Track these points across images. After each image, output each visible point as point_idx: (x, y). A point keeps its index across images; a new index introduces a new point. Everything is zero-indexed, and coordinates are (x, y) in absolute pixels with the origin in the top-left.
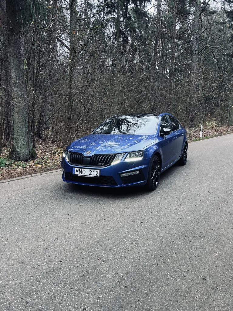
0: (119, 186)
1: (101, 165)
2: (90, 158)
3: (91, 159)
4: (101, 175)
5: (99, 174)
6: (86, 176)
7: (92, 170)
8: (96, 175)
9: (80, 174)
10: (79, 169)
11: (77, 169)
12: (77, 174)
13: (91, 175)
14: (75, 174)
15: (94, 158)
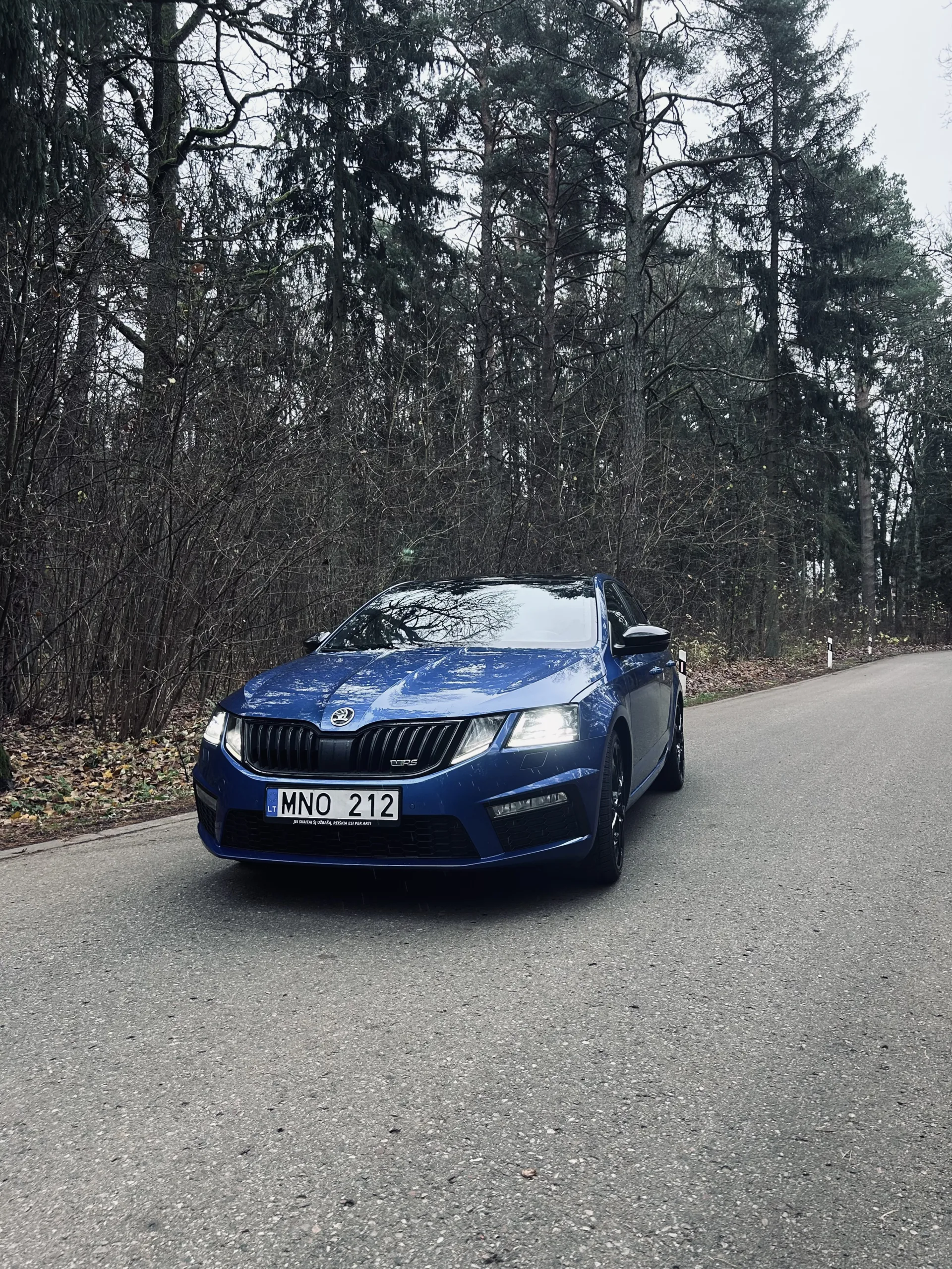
0: (484, 861)
1: (407, 769)
2: (349, 742)
3: (355, 745)
4: (404, 813)
5: (394, 810)
6: (332, 820)
7: (365, 795)
8: (383, 814)
9: (305, 814)
10: (298, 791)
11: (289, 793)
12: (288, 814)
13: (359, 815)
14: (280, 815)
15: (370, 738)
